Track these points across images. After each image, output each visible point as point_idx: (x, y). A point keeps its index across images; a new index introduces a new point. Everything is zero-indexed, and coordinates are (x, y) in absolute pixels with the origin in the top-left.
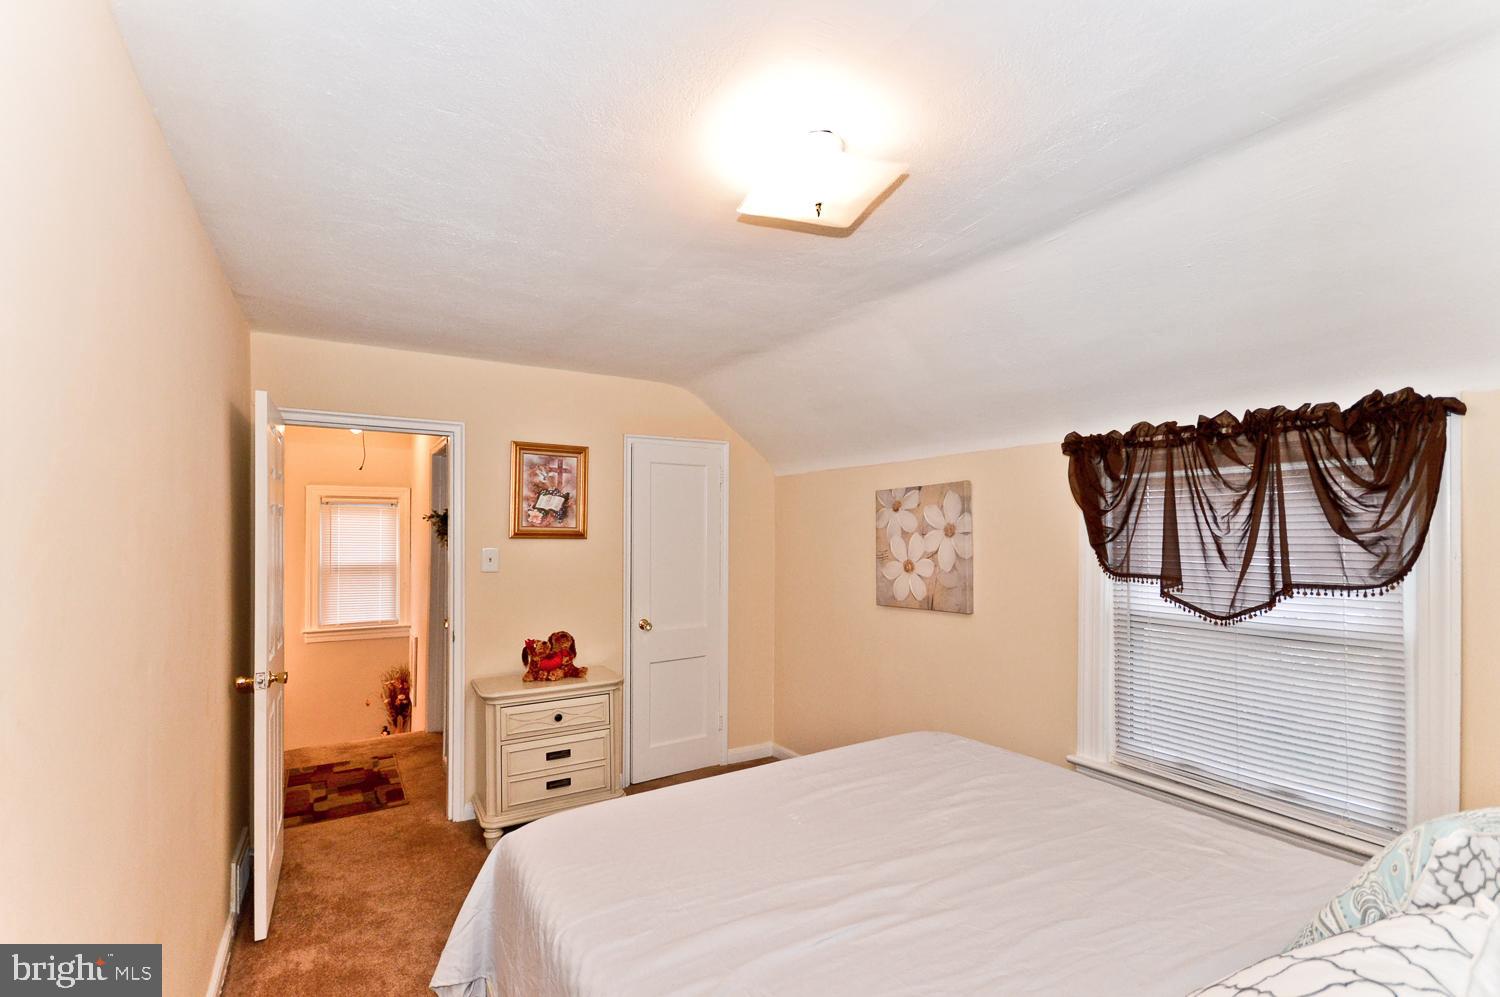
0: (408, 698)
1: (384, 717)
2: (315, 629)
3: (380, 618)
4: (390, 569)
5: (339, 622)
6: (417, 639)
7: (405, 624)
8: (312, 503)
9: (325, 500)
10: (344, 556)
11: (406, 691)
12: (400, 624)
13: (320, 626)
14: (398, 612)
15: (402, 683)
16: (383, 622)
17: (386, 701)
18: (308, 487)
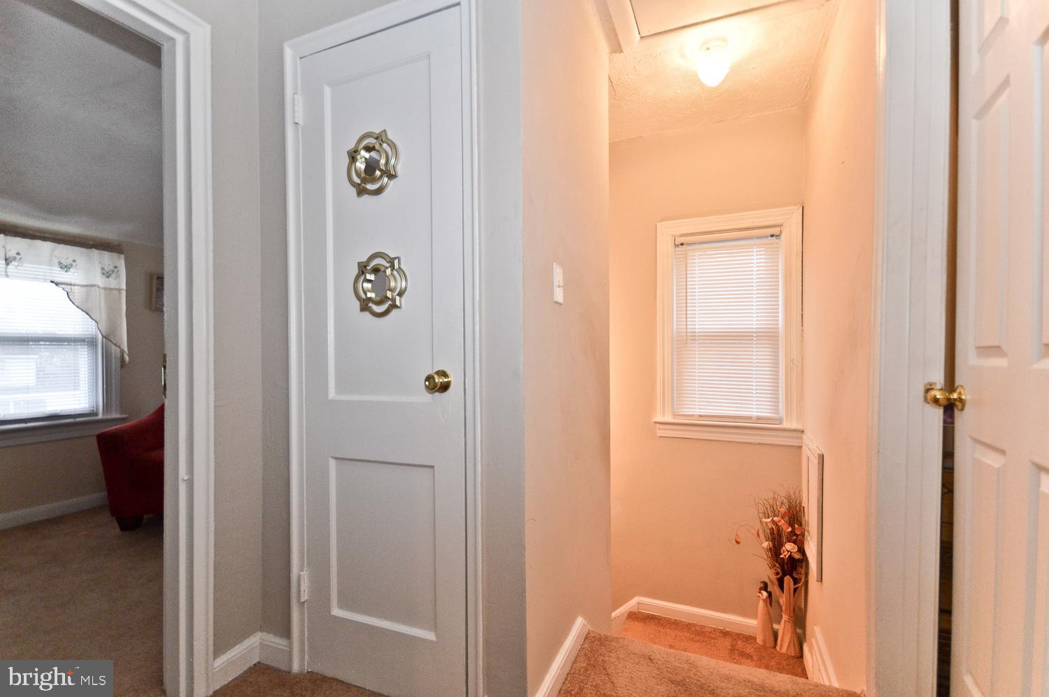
0: (802, 551)
1: (765, 570)
2: (669, 419)
3: (754, 413)
4: (769, 336)
5: (697, 412)
6: (822, 458)
7: (794, 425)
8: (665, 245)
9: (679, 240)
10: (703, 320)
11: (799, 541)
12: (785, 425)
13: (675, 415)
14: (782, 406)
15: (791, 524)
16: (759, 418)
17: (766, 544)
18: (658, 225)
